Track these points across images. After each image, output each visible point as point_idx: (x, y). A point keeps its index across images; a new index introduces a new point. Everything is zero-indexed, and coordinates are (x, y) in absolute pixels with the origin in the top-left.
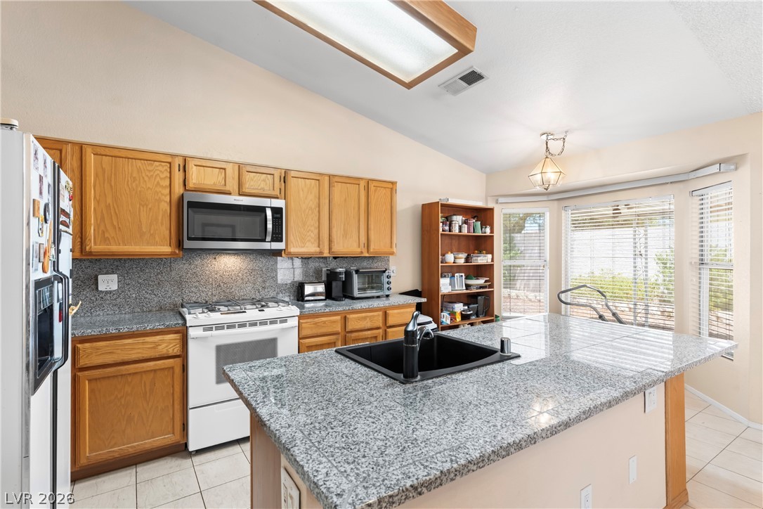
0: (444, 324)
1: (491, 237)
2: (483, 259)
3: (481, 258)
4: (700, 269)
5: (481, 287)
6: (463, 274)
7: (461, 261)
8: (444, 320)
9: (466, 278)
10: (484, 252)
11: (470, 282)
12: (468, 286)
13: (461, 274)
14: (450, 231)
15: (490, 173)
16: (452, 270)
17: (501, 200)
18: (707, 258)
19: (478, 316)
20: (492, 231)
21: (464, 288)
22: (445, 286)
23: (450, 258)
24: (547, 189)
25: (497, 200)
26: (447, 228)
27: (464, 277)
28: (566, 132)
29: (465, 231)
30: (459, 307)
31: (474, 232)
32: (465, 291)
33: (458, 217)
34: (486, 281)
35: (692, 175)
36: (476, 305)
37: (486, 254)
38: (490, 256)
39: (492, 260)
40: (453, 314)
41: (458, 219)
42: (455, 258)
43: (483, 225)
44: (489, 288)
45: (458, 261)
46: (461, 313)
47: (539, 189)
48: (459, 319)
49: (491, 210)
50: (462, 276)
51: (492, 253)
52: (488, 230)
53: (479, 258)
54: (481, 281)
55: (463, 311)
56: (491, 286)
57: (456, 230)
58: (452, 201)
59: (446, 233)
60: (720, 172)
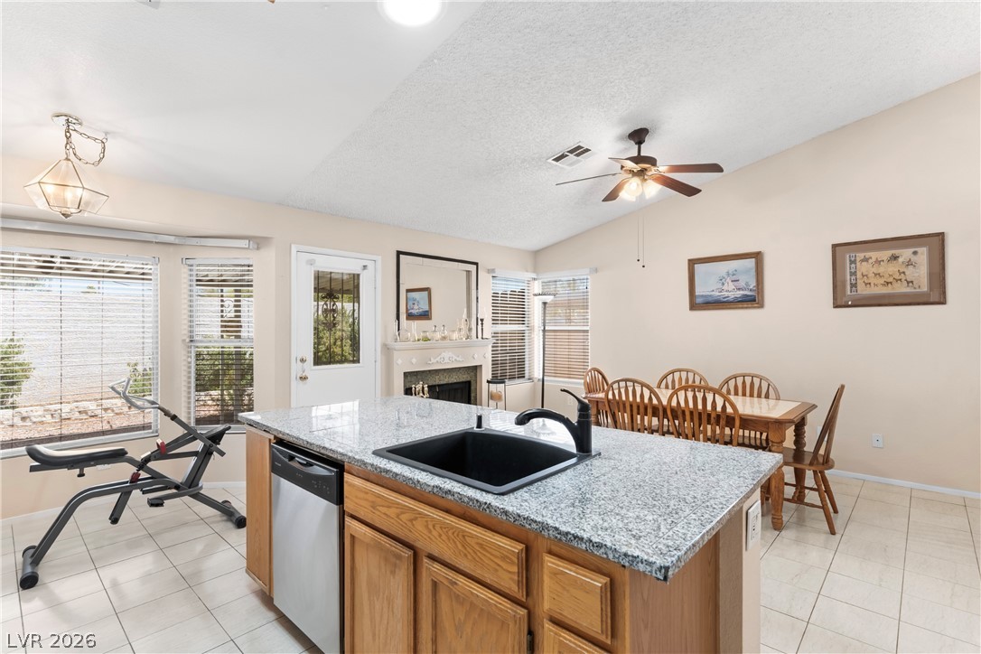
4: (190, 347)
28: (107, 134)
35: (193, 241)
60: (248, 248)
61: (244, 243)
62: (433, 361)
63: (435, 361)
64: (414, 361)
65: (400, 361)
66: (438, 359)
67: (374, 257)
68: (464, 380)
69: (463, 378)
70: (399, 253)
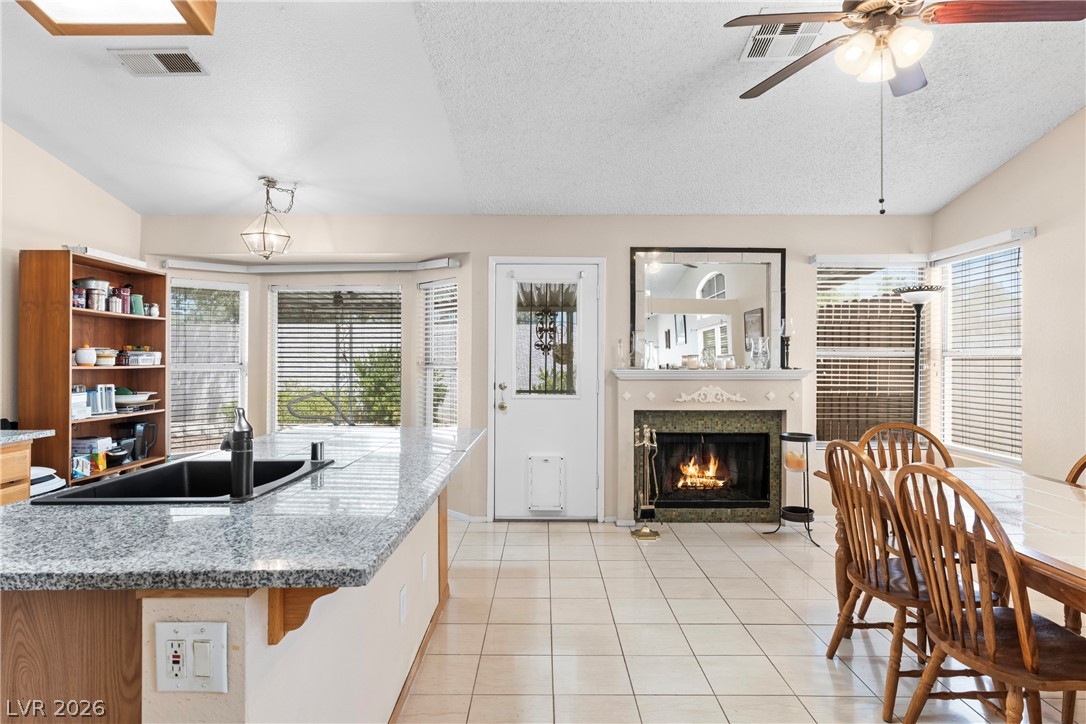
0: (79, 478)
1: (160, 324)
2: (146, 360)
3: (144, 357)
4: (426, 369)
5: (141, 409)
6: (113, 386)
7: (110, 363)
8: (79, 470)
9: (116, 394)
10: (148, 348)
11: (124, 399)
12: (120, 407)
13: (108, 386)
14: (87, 307)
15: (152, 216)
16: (91, 380)
17: (171, 263)
18: (433, 356)
19: (134, 458)
20: (162, 313)
21: (115, 410)
22: (80, 408)
23: (89, 356)
24: (267, 258)
25: (164, 262)
26: (83, 301)
27: (114, 390)
28: (296, 184)
29: (117, 308)
30: (105, 445)
31: (131, 312)
32: (116, 416)
33: (101, 283)
34: (151, 398)
35: (421, 266)
36: (131, 440)
37: (151, 350)
38: (158, 355)
39: (163, 361)
40: (93, 459)
41: (101, 287)
42: (98, 357)
43: (148, 301)
44: (156, 409)
45: (103, 361)
46: (107, 455)
47: (253, 256)
48: (102, 464)
49: (162, 278)
50: (109, 389)
51: (162, 350)
52: (155, 311)
53: (140, 358)
54: (142, 398)
55: (111, 451)
56: (161, 405)
57: (99, 307)
58: (94, 254)
59: (80, 309)
60: (448, 267)
61: (443, 263)
62: (685, 397)
63: (689, 398)
64: (651, 396)
65: (627, 395)
66: (695, 396)
67: (596, 260)
68: (755, 431)
69: (756, 427)
70: (634, 250)
